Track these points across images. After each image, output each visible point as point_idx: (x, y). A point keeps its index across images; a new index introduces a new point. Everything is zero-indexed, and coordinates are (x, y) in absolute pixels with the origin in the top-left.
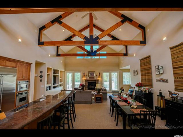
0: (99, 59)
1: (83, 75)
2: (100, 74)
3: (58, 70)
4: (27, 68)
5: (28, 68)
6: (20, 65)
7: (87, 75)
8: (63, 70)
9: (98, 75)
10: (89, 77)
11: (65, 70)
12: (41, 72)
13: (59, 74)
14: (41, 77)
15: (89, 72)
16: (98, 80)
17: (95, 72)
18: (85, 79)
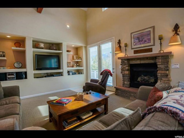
3: (62, 44)
7: (126, 46)
8: (83, 45)
13: (62, 50)
15: (131, 34)
17: (154, 27)
18: (122, 55)
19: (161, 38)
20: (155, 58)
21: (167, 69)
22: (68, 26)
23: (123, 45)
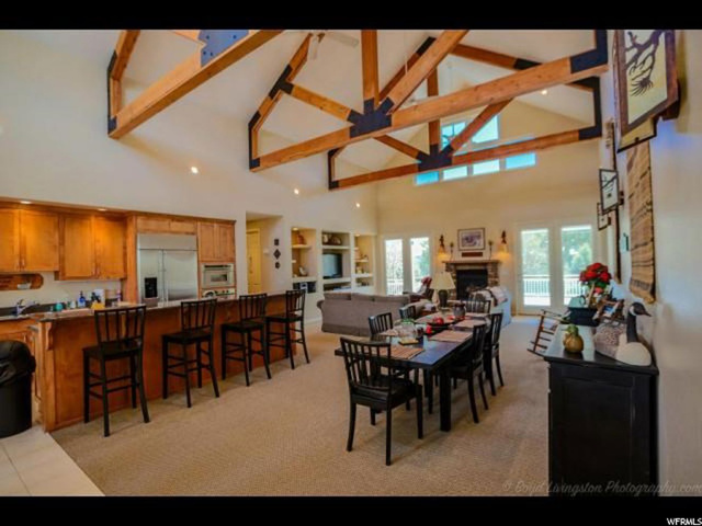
0: (503, 173)
1: (439, 243)
2: (504, 235)
3: (347, 234)
4: (225, 234)
5: (228, 232)
6: (203, 228)
7: (452, 245)
8: (373, 234)
9: (498, 240)
10: (460, 254)
11: (379, 230)
12: (277, 242)
13: (349, 245)
14: (277, 254)
15: (459, 231)
16: (496, 264)
17: (484, 229)
18: (446, 257)
19: (491, 243)
20: (485, 264)
21: (496, 276)
22: (358, 205)
23: (446, 243)
